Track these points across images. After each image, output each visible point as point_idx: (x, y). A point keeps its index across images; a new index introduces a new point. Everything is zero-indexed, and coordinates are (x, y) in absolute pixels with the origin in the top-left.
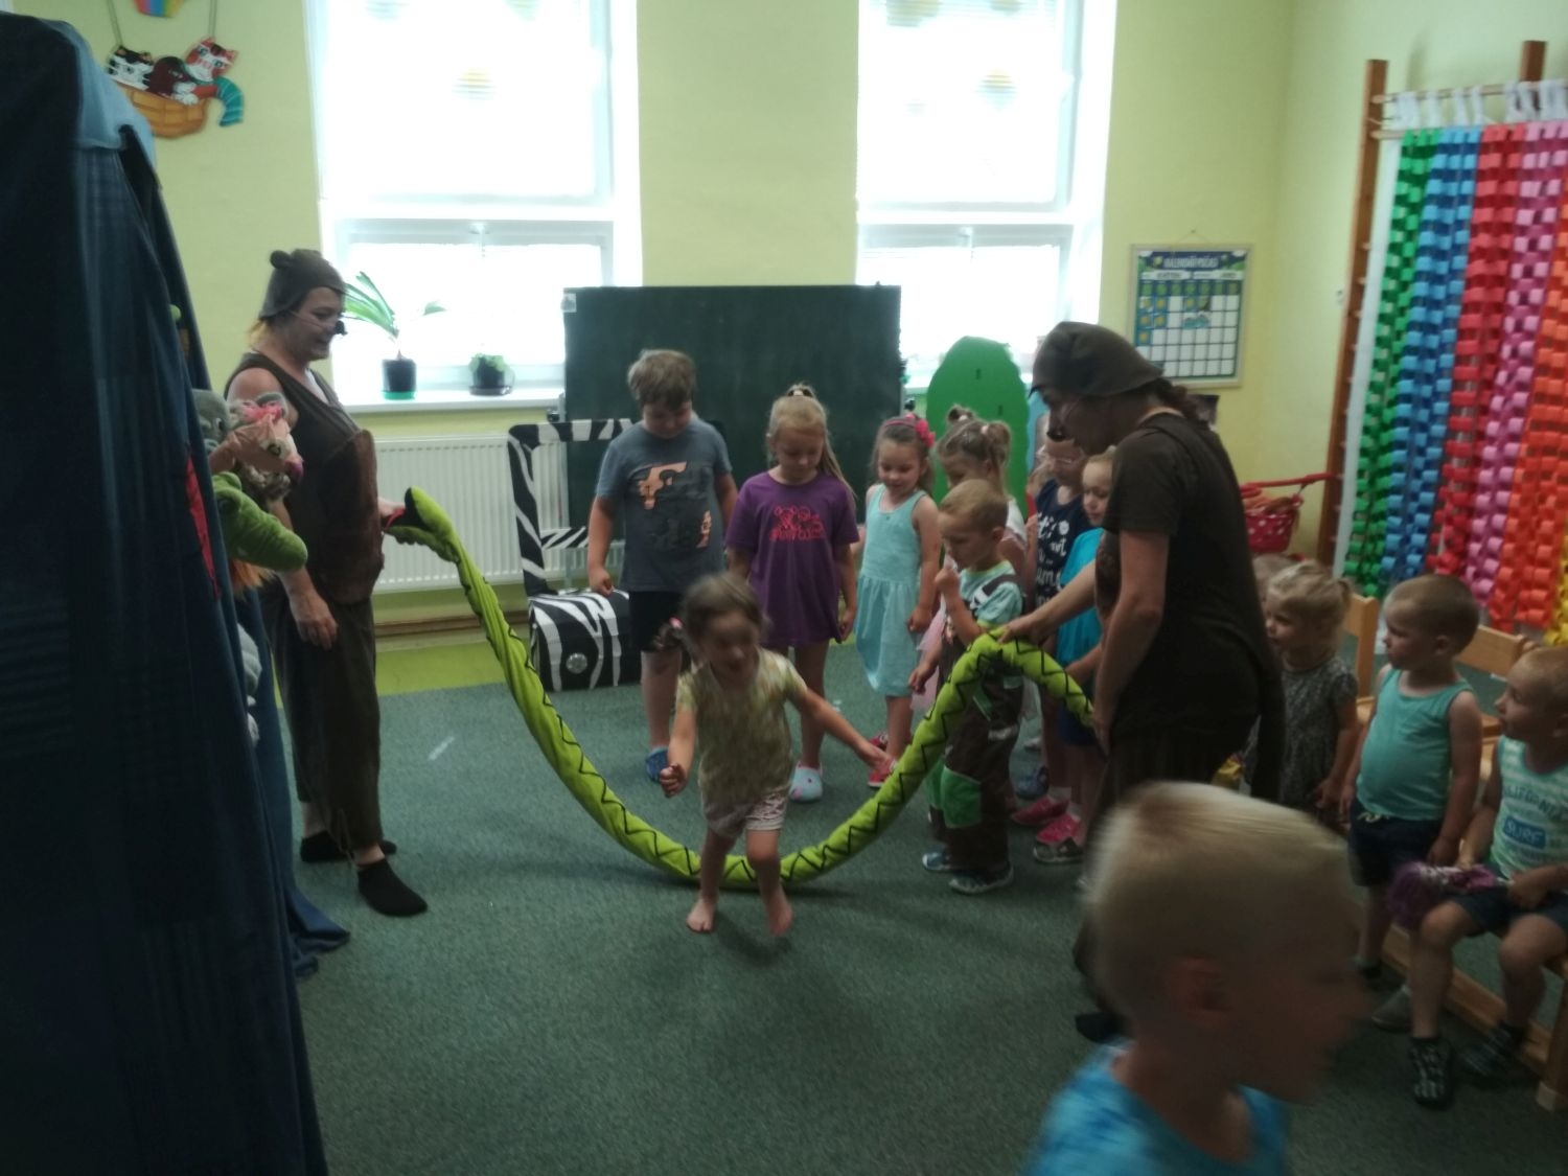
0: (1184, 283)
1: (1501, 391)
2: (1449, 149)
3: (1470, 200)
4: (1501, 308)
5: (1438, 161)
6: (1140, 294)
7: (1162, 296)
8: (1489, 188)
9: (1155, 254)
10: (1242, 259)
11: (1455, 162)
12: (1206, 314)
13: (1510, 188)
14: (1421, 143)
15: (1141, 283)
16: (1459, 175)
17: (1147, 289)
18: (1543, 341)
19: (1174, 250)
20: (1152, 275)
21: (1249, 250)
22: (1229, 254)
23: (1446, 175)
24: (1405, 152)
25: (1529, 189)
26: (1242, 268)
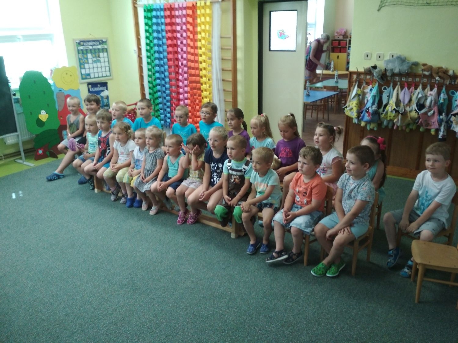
0: (91, 50)
1: (181, 74)
2: (156, 10)
3: (164, 24)
4: (177, 53)
5: (154, 13)
6: (79, 53)
7: (85, 54)
8: (168, 20)
9: (81, 41)
10: (106, 42)
11: (159, 13)
12: (99, 58)
13: (173, 20)
14: (149, 8)
15: (78, 50)
16: (160, 17)
17: (81, 52)
18: (188, 60)
19: (86, 40)
20: (81, 48)
21: (107, 39)
22: (102, 41)
23: (157, 17)
24: (145, 10)
25: (178, 20)
26: (106, 45)
